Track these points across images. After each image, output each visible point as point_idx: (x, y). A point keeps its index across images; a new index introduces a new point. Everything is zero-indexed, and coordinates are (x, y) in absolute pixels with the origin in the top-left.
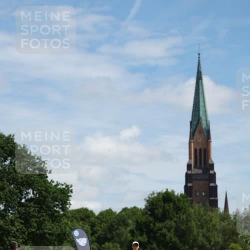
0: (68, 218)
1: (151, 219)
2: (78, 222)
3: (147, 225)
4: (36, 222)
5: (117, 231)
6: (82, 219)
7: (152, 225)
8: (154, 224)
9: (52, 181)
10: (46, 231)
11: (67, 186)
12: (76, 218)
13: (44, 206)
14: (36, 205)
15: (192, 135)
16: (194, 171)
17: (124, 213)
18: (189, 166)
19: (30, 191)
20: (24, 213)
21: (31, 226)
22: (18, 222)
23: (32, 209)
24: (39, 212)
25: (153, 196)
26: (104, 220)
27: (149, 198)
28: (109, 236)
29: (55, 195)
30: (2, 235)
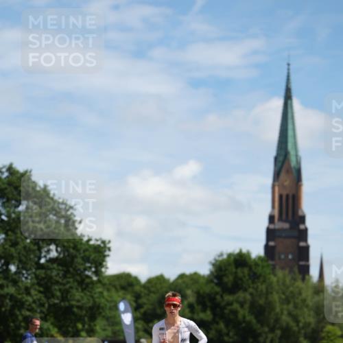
0: (104, 285)
1: (218, 289)
2: (117, 290)
3: (211, 297)
4: (60, 290)
6: (123, 288)
7: (218, 297)
8: (222, 296)
9: (82, 235)
10: (74, 303)
11: (103, 242)
12: (115, 287)
13: (71, 269)
14: (60, 268)
15: (277, 175)
16: (278, 225)
17: (180, 281)
18: (271, 219)
19: (53, 247)
20: (44, 279)
21: (53, 296)
22: (35, 290)
23: (54, 273)
24: (65, 276)
25: (220, 259)
26: (153, 289)
27: (216, 261)
28: (159, 311)
29: (87, 253)
30: (13, 307)
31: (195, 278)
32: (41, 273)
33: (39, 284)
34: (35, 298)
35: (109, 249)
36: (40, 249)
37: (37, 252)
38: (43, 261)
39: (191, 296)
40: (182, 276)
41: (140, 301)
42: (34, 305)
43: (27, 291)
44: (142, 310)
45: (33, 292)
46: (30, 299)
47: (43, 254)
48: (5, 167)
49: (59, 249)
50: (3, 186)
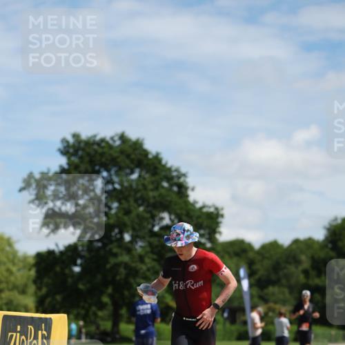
2: (231, 257)
5: (285, 271)
6: (237, 254)
9: (196, 202)
11: (217, 209)
12: (228, 253)
17: (294, 247)
20: (157, 247)
22: (149, 258)
26: (267, 255)
27: (331, 225)
28: (273, 277)
29: (200, 220)
30: (128, 275)
31: (309, 243)
32: (155, 240)
33: (152, 252)
34: (149, 265)
35: (222, 216)
36: (153, 217)
37: (151, 221)
38: (156, 229)
39: (306, 262)
40: (296, 241)
41: (254, 267)
42: (148, 274)
43: (141, 259)
44: (257, 277)
45: (147, 260)
46: (144, 268)
47: (157, 222)
48: (117, 135)
49: (173, 217)
50: (115, 155)
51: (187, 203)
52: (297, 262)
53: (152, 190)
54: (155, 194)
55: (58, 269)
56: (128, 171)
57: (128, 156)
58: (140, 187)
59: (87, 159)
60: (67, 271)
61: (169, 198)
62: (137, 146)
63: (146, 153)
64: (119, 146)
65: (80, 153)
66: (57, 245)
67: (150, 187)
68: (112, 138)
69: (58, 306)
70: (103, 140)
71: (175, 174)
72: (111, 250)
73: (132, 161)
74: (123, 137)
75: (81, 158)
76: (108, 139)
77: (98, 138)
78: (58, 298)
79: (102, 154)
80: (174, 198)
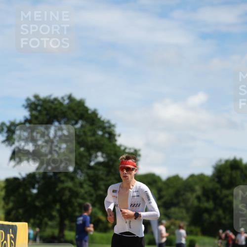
1: (218, 186)
3: (213, 191)
5: (184, 197)
7: (218, 192)
8: (221, 192)
17: (190, 180)
19: (99, 154)
20: (92, 177)
22: (86, 184)
23: (101, 172)
25: (220, 164)
26: (171, 185)
27: (217, 165)
28: (175, 201)
30: (71, 197)
31: (201, 177)
32: (91, 172)
33: (89, 180)
34: (86, 190)
35: (140, 155)
36: (90, 155)
37: (88, 158)
38: (92, 164)
39: (199, 191)
40: (192, 176)
41: (162, 193)
42: (86, 196)
43: (81, 185)
44: (163, 200)
45: (85, 186)
46: (83, 191)
48: (66, 96)
49: (104, 155)
50: (64, 110)
51: (115, 146)
52: (193, 190)
53: (90, 136)
54: (93, 139)
55: (21, 190)
56: (73, 122)
57: (74, 111)
58: (82, 133)
59: (44, 112)
60: (27, 192)
61: (102, 142)
62: (81, 104)
63: (86, 109)
64: (68, 104)
65: (39, 108)
66: (20, 174)
67: (89, 134)
68: (63, 98)
69: (20, 217)
70: (56, 99)
71: (107, 125)
72: (59, 178)
73: (77, 114)
74: (70, 98)
75: (40, 111)
76: (60, 98)
77: (52, 98)
78: (21, 211)
79: (55, 109)
80: (106, 142)
